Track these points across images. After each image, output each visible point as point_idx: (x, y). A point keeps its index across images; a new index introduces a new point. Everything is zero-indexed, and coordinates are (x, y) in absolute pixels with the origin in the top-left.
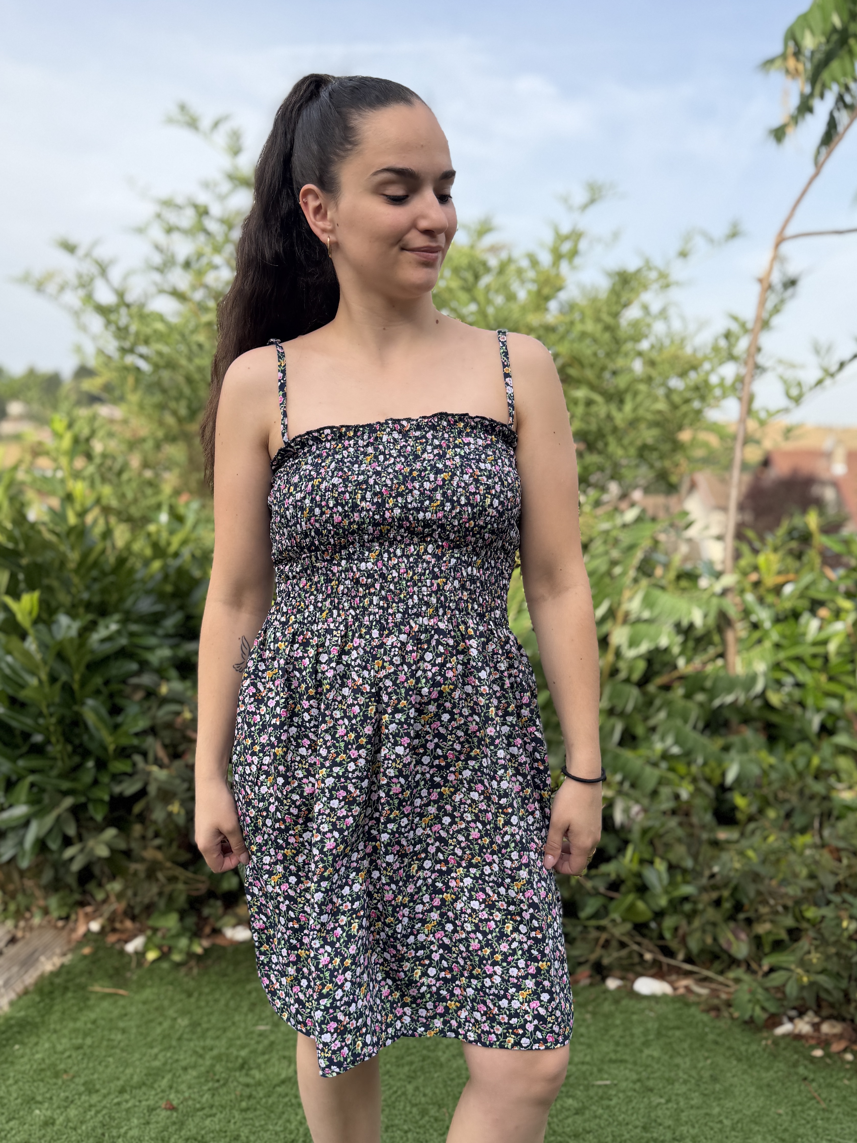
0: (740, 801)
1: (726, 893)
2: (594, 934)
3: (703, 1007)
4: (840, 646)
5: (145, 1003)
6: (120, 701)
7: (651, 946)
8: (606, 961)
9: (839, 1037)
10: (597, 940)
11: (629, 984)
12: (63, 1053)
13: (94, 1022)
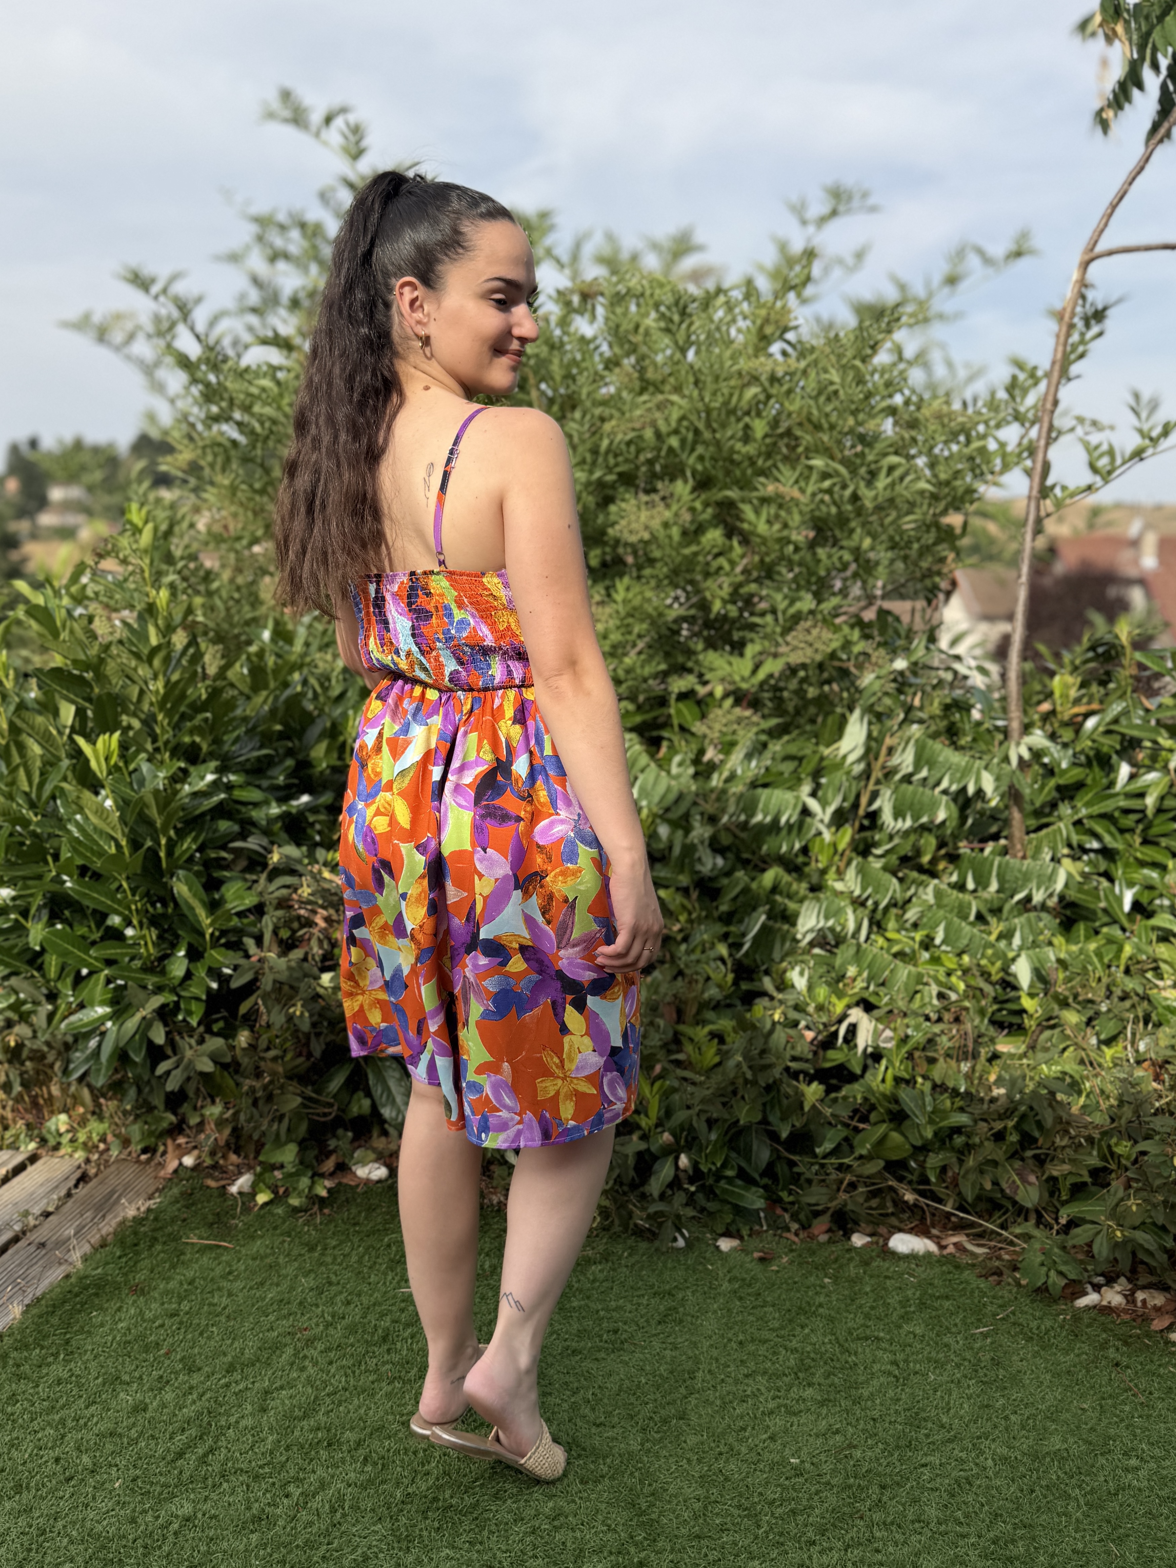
0: (1028, 1003)
1: (1010, 1124)
2: (835, 1175)
3: (979, 1270)
4: (1160, 800)
5: (256, 1259)
6: (220, 873)
8: (849, 1210)
9: (1159, 1311)
11: (881, 1241)
12: (153, 1321)
13: (191, 1283)
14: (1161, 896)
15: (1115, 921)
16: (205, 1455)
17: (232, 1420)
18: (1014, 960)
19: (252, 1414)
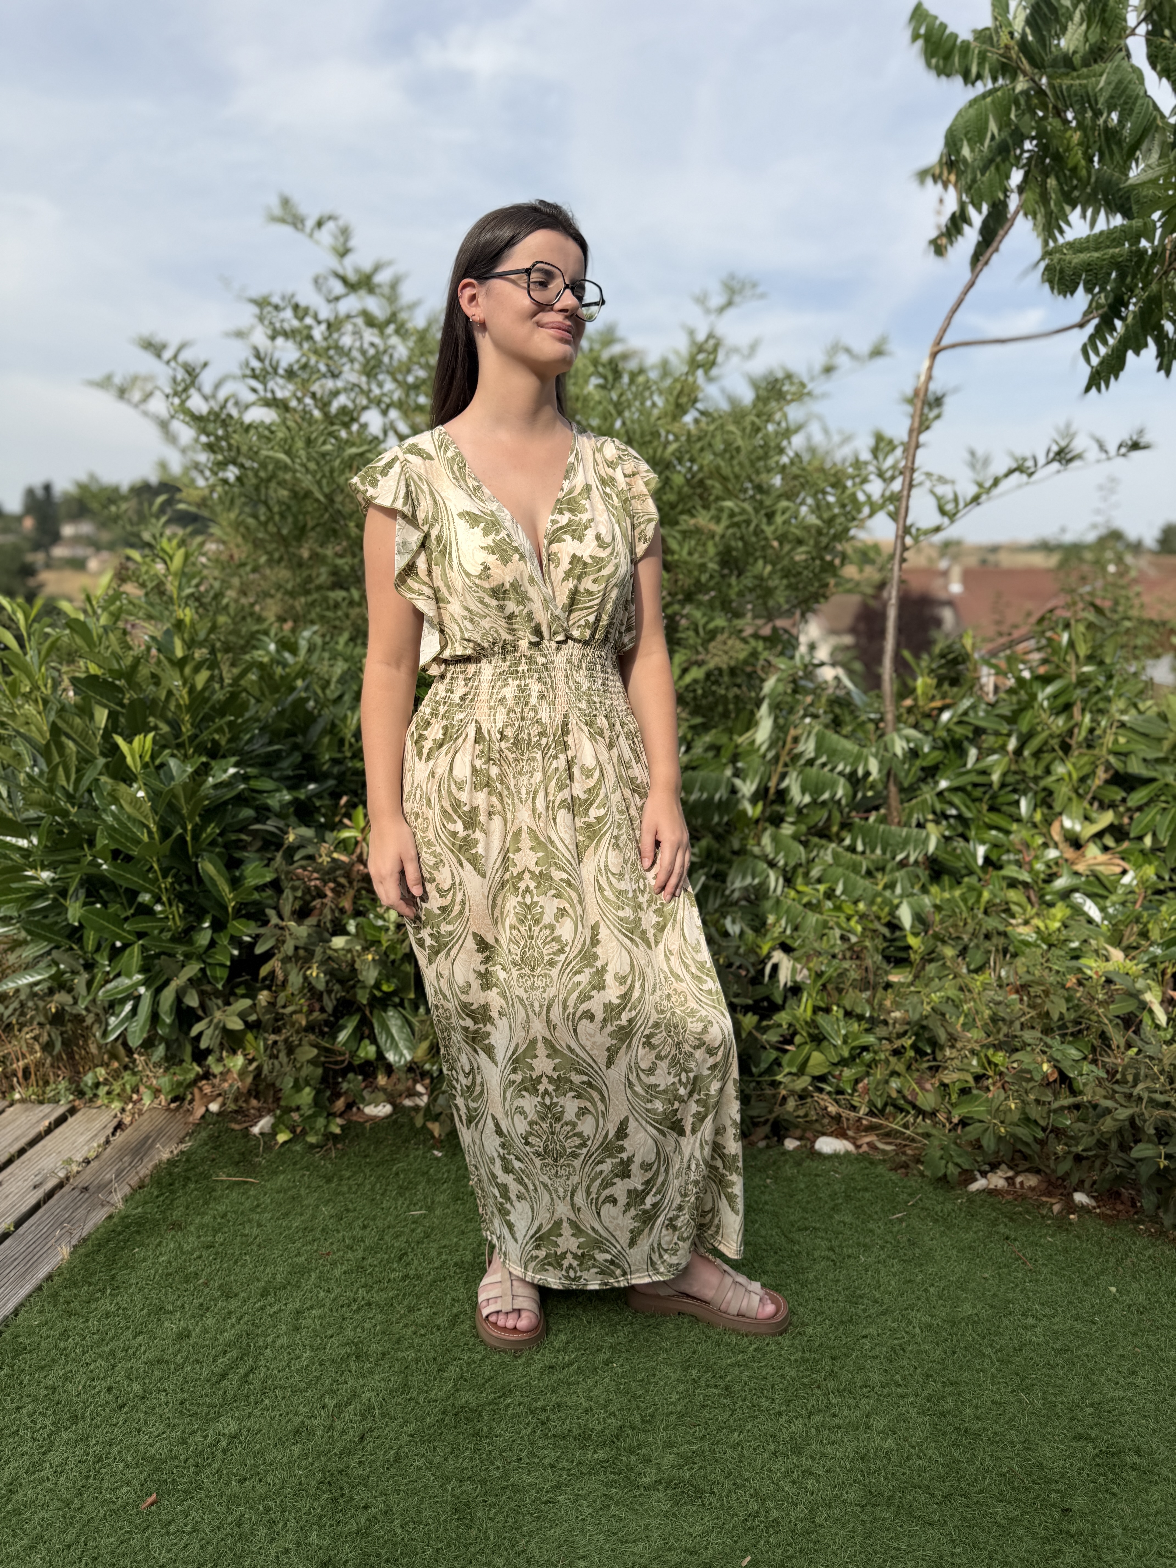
0: (912, 941)
1: (908, 1042)
2: (769, 1091)
3: (889, 1165)
4: (1003, 775)
5: (279, 1191)
6: (237, 853)
9: (1034, 1190)
10: (775, 1096)
11: (809, 1144)
12: (192, 1254)
13: (223, 1216)
14: (1008, 851)
15: (971, 873)
18: (897, 907)
19: (287, 1334)
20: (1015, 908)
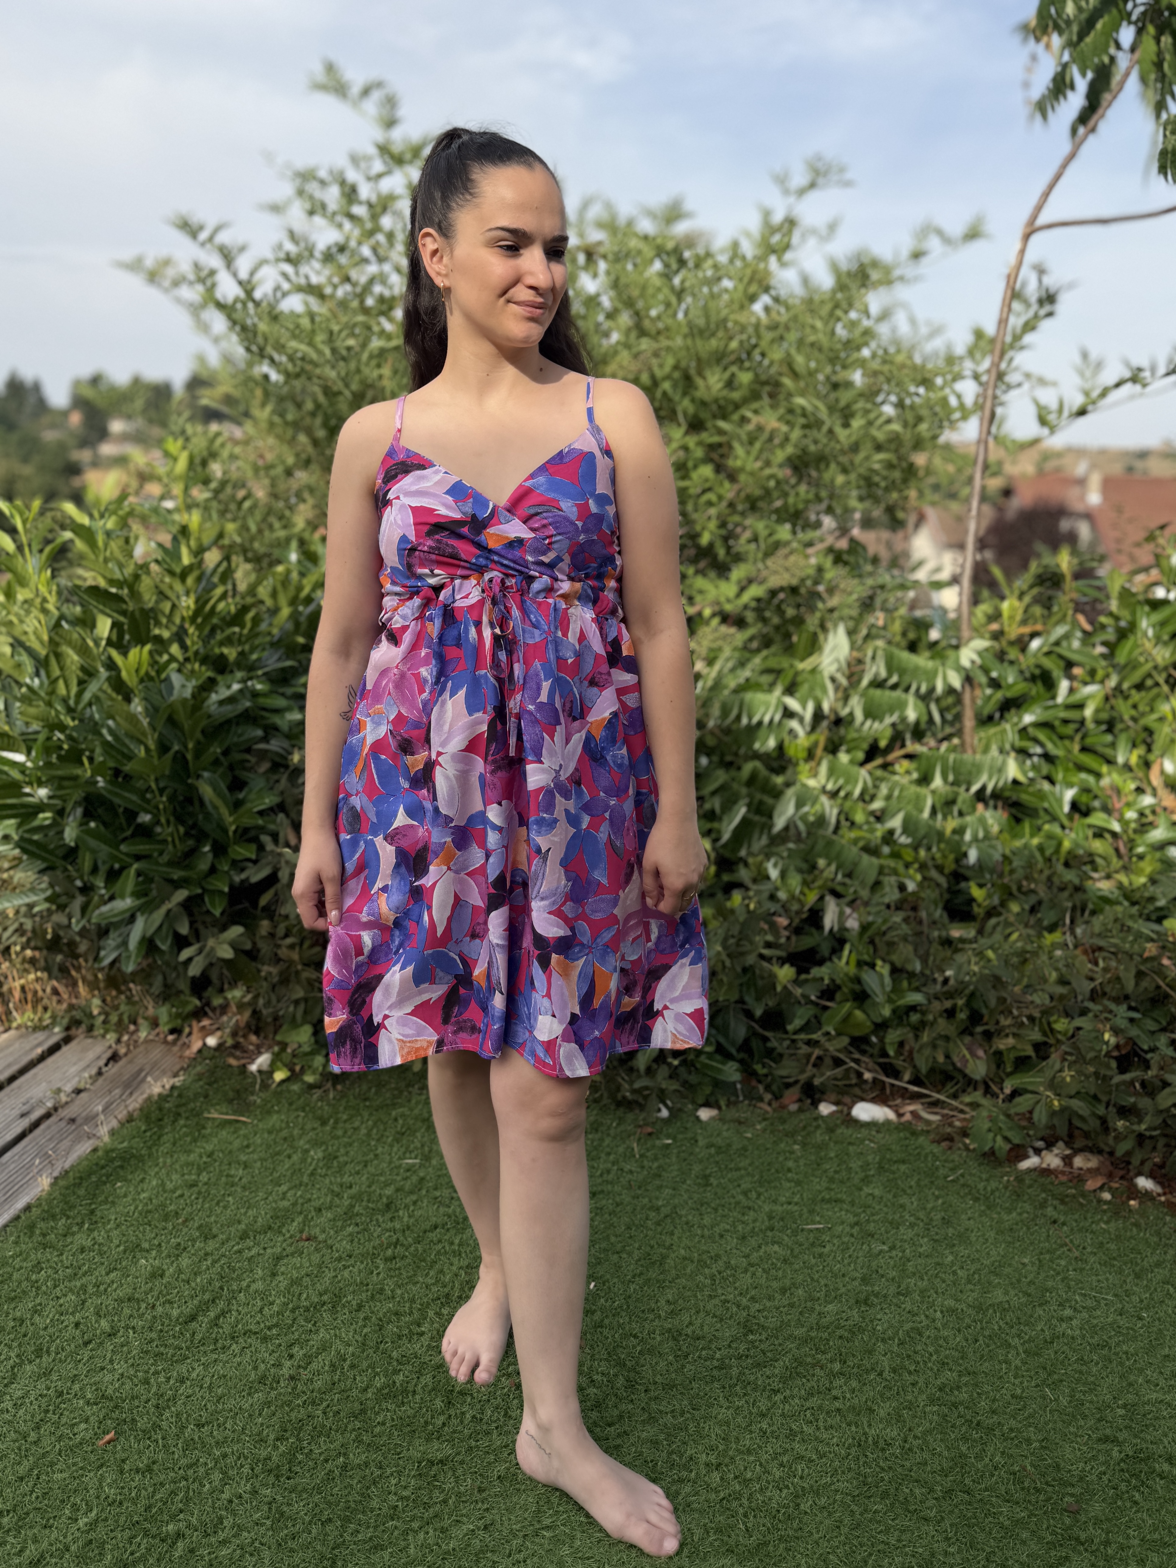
0: (977, 893)
1: (960, 1002)
2: (804, 1049)
3: (932, 1136)
4: (1097, 711)
5: (270, 1132)
6: (244, 775)
7: (871, 1065)
8: (817, 1082)
9: (1094, 1172)
10: (809, 1056)
11: (845, 1109)
12: (173, 1191)
13: (210, 1155)
15: (1053, 819)
16: (217, 1318)
17: (244, 1284)
19: (263, 1279)
20: (1099, 861)
